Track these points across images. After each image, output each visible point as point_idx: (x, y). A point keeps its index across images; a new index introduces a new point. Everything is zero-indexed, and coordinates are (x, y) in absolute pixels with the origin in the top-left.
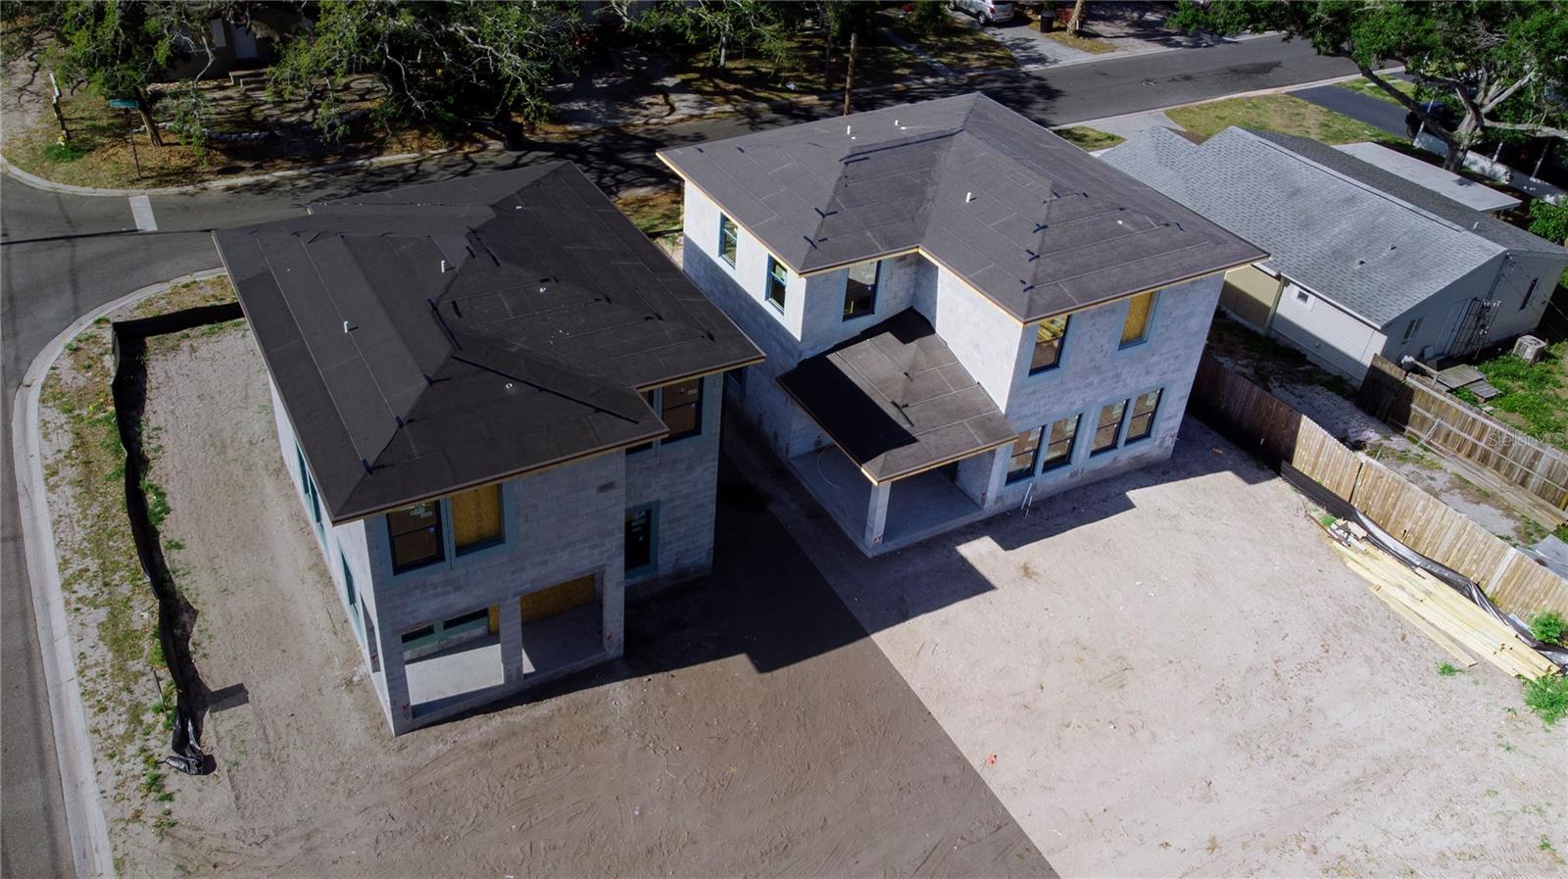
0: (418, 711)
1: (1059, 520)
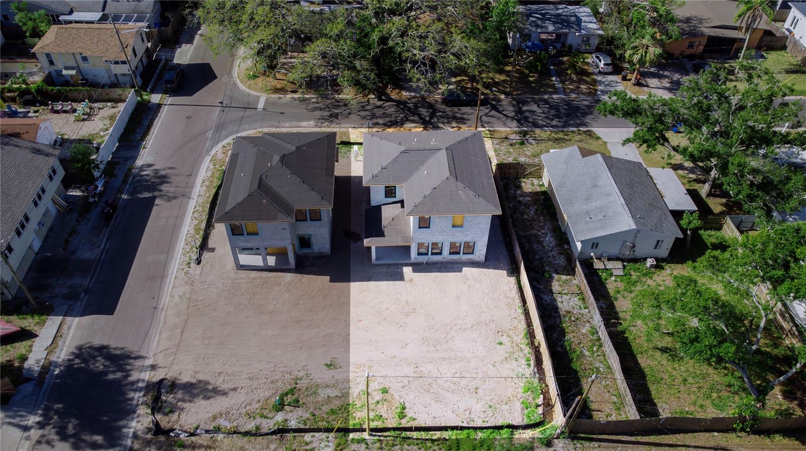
0: (242, 266)
1: (432, 270)
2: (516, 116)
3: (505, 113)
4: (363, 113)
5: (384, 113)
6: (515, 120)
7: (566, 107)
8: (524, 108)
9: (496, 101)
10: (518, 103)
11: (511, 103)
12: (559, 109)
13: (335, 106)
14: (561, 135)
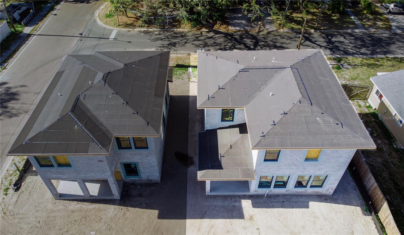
0: (61, 195)
1: (275, 204)
2: (329, 45)
3: (318, 43)
4: (197, 43)
5: (215, 43)
6: (328, 50)
7: (370, 39)
8: (333, 39)
9: (307, 34)
10: (327, 35)
11: (321, 35)
12: (364, 40)
13: (174, 37)
14: (372, 61)
